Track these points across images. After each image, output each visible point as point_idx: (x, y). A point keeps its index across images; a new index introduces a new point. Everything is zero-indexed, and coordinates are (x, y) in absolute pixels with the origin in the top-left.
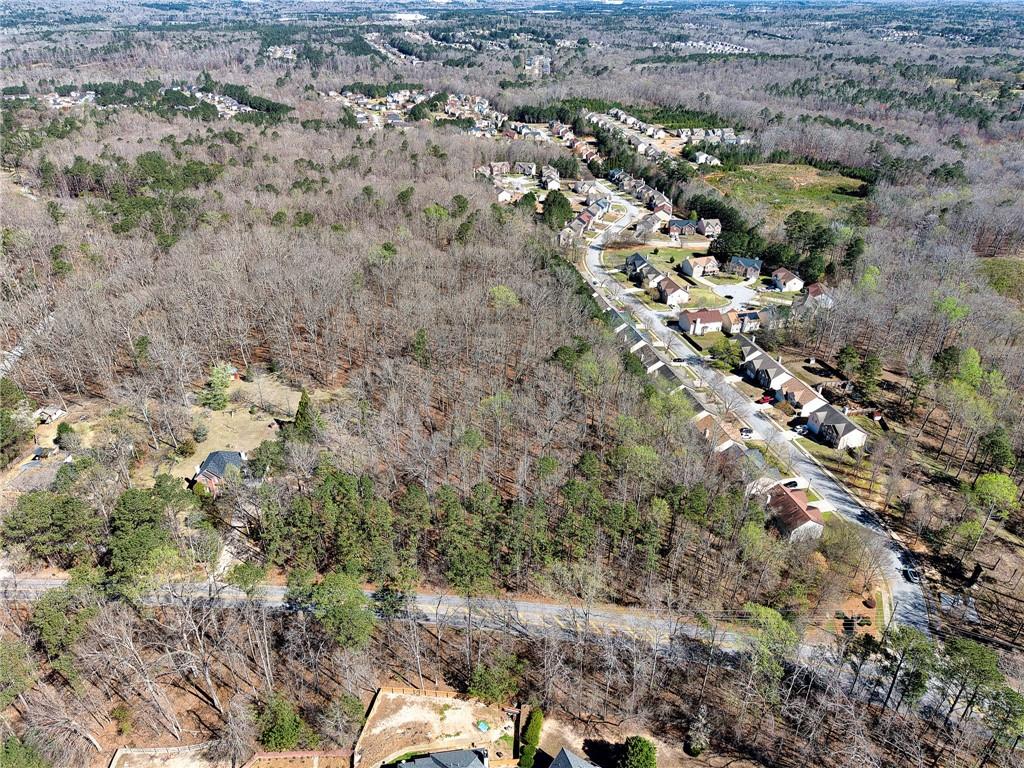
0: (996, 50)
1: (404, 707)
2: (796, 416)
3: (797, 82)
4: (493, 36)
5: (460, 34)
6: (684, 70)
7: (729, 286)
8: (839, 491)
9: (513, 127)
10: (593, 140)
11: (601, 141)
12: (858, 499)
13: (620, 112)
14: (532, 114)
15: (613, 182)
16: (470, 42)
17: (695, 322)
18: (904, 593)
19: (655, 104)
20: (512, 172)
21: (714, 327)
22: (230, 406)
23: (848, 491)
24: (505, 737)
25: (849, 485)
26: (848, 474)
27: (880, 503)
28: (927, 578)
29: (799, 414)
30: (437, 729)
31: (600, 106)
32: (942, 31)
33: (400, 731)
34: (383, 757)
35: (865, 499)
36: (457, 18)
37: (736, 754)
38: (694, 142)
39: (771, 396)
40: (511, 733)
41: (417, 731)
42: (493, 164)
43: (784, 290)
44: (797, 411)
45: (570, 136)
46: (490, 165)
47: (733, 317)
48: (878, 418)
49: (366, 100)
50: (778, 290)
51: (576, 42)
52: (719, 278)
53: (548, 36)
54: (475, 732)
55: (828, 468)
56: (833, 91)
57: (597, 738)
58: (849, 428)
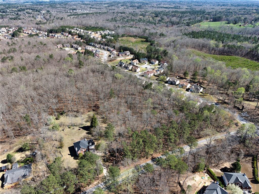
0: (143, 10)
2: (186, 88)
3: (112, 19)
4: (19, 11)
5: (8, 10)
6: (84, 17)
7: (143, 65)
9: (51, 35)
10: (77, 36)
11: (80, 36)
13: (78, 29)
14: (54, 31)
15: (92, 46)
16: (13, 13)
17: (149, 74)
19: (83, 26)
21: (152, 75)
22: (61, 129)
24: (208, 177)
28: (236, 111)
30: (196, 184)
32: (130, 6)
35: (213, 101)
36: (2, 6)
37: (245, 157)
38: (103, 34)
39: (178, 86)
40: (208, 176)
41: (194, 187)
43: (155, 64)
45: (70, 36)
46: (56, 46)
47: (155, 71)
48: (199, 85)
50: (154, 64)
51: (46, 11)
52: (140, 64)
53: (37, 10)
54: (203, 180)
55: (201, 97)
56: (122, 20)
57: (221, 168)
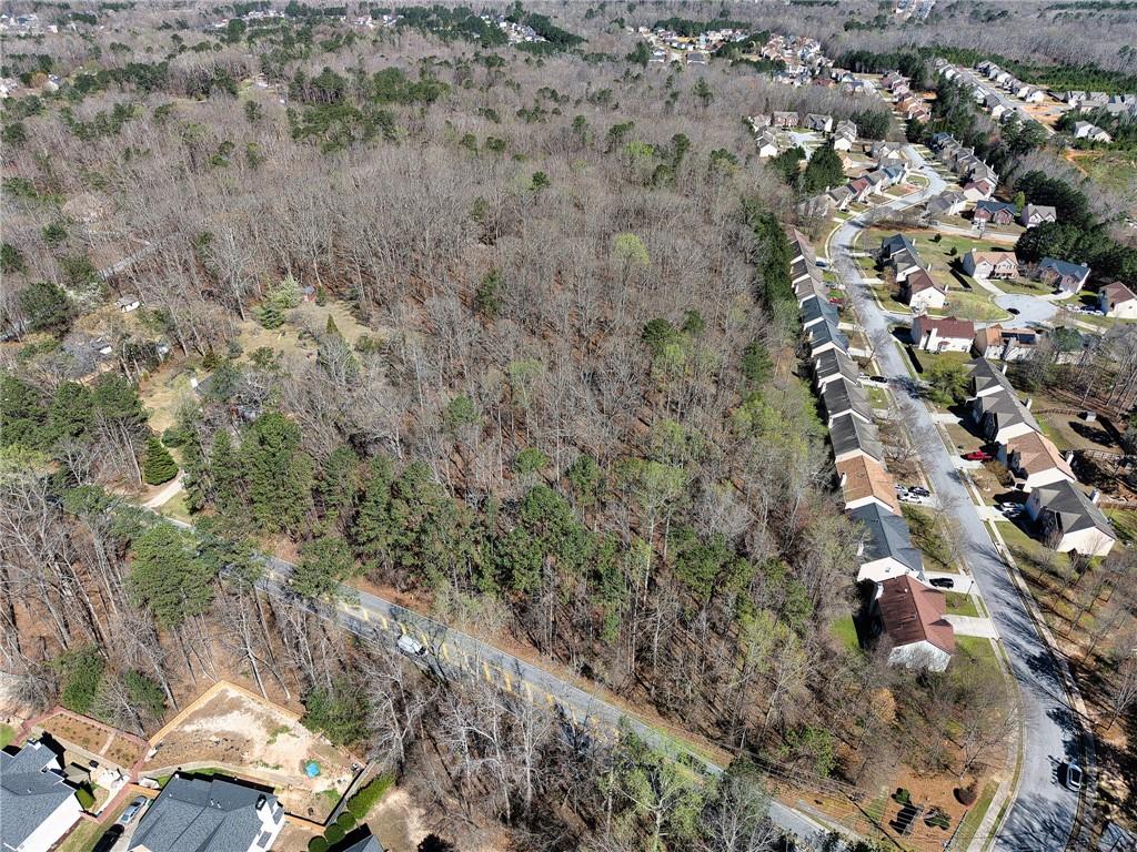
1: (236, 712)
2: (1014, 488)
7: (1023, 297)
8: (1023, 614)
9: (834, 75)
10: (933, 97)
11: (943, 99)
12: (1046, 633)
13: (993, 66)
15: (932, 149)
17: (929, 332)
18: (1040, 800)
19: (1055, 60)
20: (800, 126)
21: (960, 345)
23: (1038, 616)
24: (331, 792)
25: (1045, 608)
26: (1053, 592)
27: (1083, 648)
28: (1100, 789)
29: (1021, 486)
30: (257, 751)
31: (965, 58)
33: (214, 739)
34: (181, 762)
35: (1060, 635)
38: (1083, 109)
39: (991, 451)
40: (341, 789)
41: (234, 746)
42: (776, 113)
43: (1110, 314)
44: (1018, 481)
45: (905, 89)
46: (773, 115)
47: (993, 335)
49: (675, 38)
52: (1013, 284)
54: (297, 773)
55: (1023, 575)
58: (1084, 523)
